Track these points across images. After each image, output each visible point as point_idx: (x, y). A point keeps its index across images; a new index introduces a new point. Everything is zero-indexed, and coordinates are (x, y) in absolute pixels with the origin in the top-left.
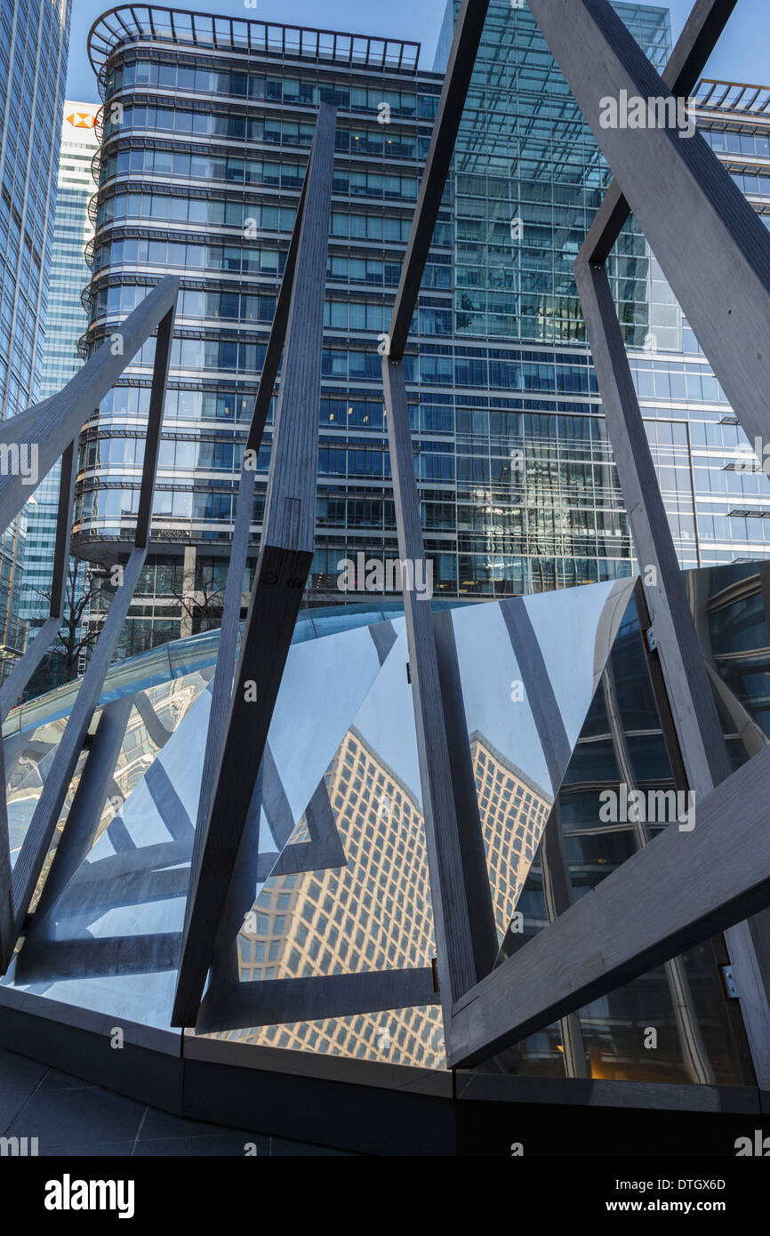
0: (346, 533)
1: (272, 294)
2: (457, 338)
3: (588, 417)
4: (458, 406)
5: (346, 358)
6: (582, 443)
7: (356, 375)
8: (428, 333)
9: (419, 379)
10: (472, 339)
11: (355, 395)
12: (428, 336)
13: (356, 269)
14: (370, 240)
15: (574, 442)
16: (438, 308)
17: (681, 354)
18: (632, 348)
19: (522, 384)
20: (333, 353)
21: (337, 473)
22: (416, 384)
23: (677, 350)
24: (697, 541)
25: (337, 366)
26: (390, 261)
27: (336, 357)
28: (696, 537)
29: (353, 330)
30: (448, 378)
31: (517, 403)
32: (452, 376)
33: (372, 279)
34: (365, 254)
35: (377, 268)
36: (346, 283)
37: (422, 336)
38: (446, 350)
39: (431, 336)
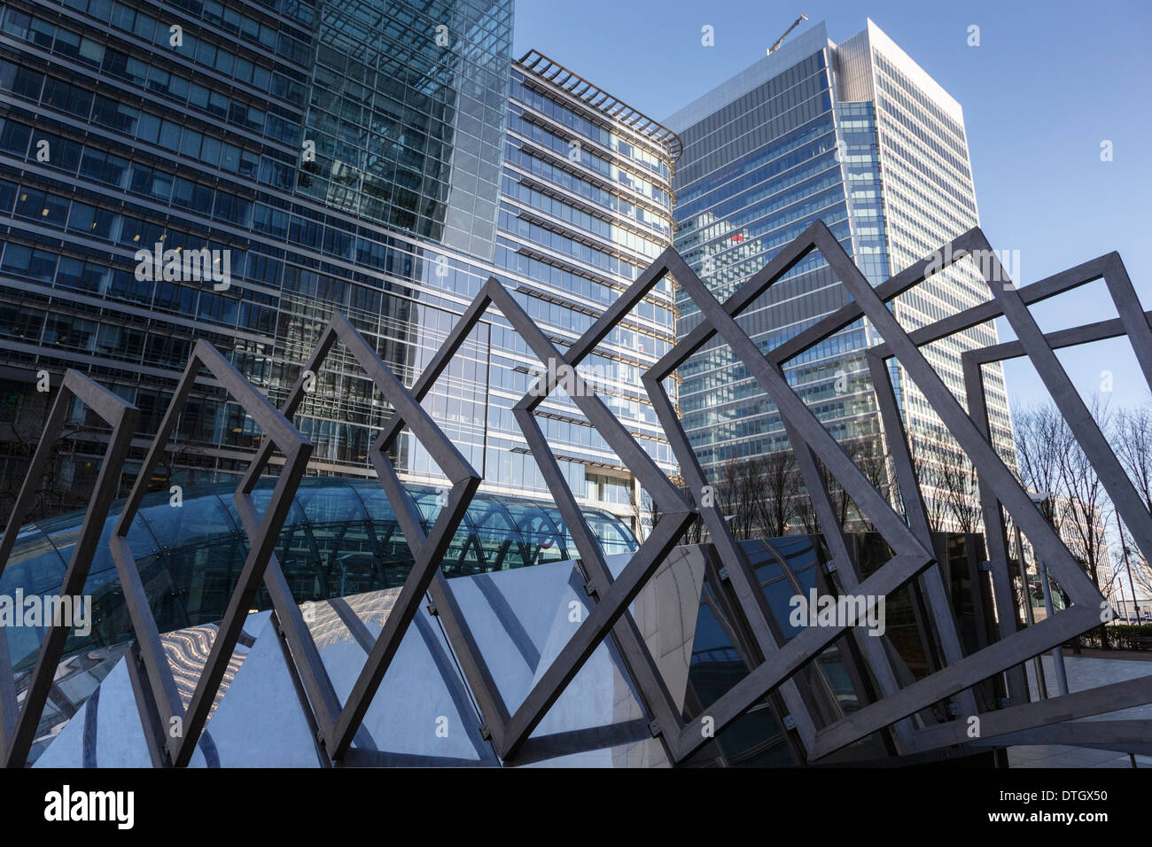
0: (140, 369)
1: (91, 89)
2: (297, 196)
3: (410, 301)
4: (288, 262)
5: (170, 182)
6: (371, 315)
7: (179, 204)
8: (267, 182)
9: (250, 225)
10: (311, 201)
11: (176, 224)
12: (265, 185)
13: (197, 95)
14: (217, 72)
15: (364, 313)
16: (280, 161)
17: (492, 264)
18: (429, 240)
19: (354, 256)
20: (158, 174)
21: (140, 303)
22: (247, 230)
23: (489, 260)
24: (486, 428)
25: (158, 188)
26: (237, 100)
27: (160, 179)
28: (486, 424)
29: (182, 156)
30: (281, 232)
31: (346, 273)
32: (286, 231)
33: (212, 110)
34: (211, 85)
35: (219, 101)
36: (184, 105)
37: (260, 183)
38: (283, 204)
39: (269, 186)
